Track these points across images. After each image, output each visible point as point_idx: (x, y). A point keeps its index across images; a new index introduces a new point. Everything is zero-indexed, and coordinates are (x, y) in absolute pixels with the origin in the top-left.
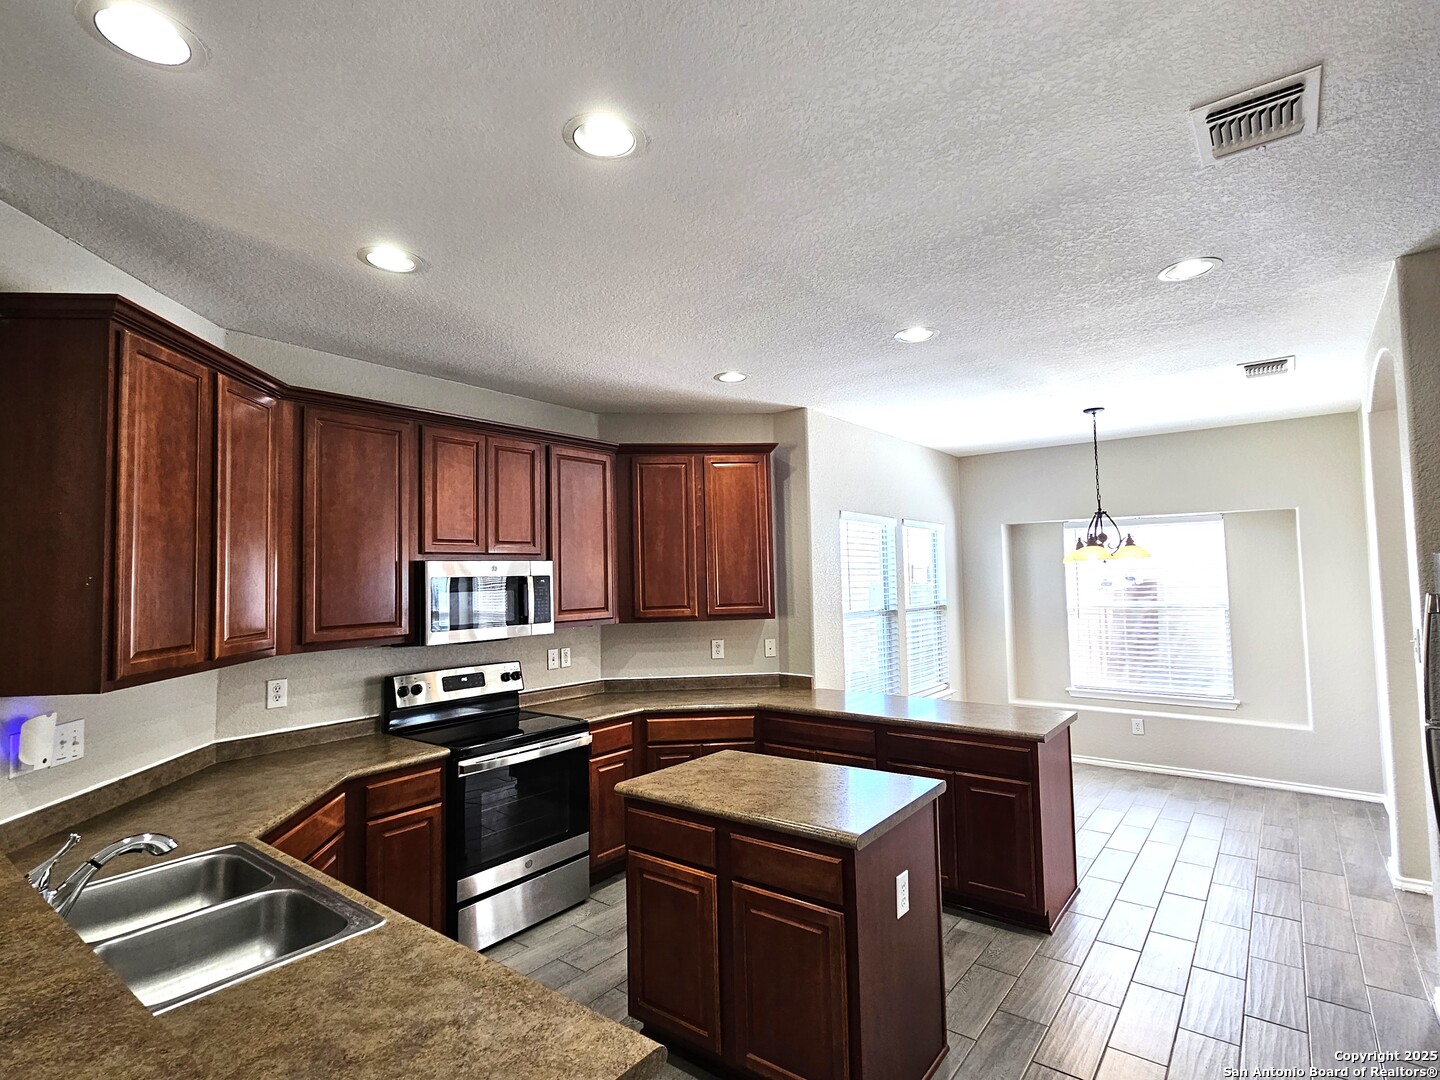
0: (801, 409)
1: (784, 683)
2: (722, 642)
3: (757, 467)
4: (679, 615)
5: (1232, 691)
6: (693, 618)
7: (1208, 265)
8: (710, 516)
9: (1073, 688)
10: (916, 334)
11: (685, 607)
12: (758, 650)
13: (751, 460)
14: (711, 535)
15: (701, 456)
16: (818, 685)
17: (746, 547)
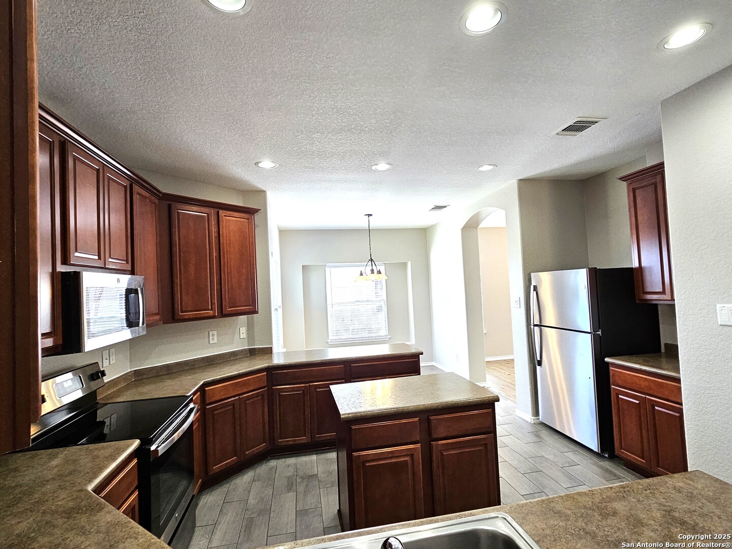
0: (265, 191)
1: (252, 353)
2: (215, 333)
3: (248, 222)
4: (206, 315)
5: (387, 333)
6: (213, 317)
7: (491, 167)
8: (224, 250)
9: (329, 341)
10: (383, 166)
11: (209, 310)
12: (236, 334)
13: (246, 217)
14: (224, 262)
15: (218, 210)
16: (275, 351)
17: (244, 270)
